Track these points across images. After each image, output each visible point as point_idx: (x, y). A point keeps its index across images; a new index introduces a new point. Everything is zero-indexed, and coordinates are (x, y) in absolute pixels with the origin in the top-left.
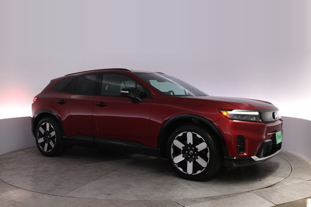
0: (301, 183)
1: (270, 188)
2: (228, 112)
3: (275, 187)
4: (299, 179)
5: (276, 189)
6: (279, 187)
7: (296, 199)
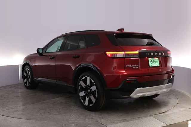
0: (185, 110)
1: (163, 114)
4: (183, 107)
5: (168, 114)
6: (170, 113)
7: (181, 121)
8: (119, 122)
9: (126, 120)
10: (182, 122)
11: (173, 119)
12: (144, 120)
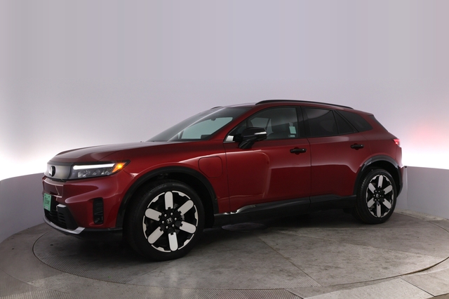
9: (345, 286)
11: (445, 283)
12: (384, 285)
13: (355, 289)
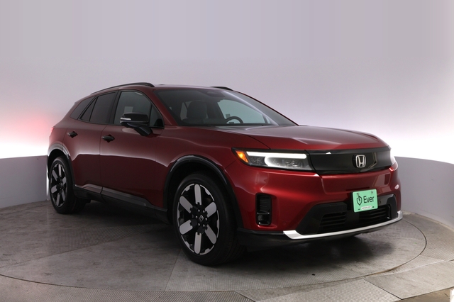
0: (442, 264)
1: (391, 273)
2: (248, 153)
3: (400, 271)
4: (438, 258)
5: (402, 274)
6: (406, 270)
7: (433, 291)
8: (285, 291)
9: (302, 288)
10: (435, 293)
11: (414, 284)
12: (345, 286)
13: (313, 291)
